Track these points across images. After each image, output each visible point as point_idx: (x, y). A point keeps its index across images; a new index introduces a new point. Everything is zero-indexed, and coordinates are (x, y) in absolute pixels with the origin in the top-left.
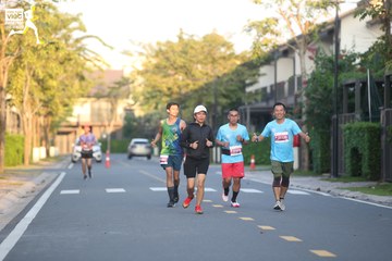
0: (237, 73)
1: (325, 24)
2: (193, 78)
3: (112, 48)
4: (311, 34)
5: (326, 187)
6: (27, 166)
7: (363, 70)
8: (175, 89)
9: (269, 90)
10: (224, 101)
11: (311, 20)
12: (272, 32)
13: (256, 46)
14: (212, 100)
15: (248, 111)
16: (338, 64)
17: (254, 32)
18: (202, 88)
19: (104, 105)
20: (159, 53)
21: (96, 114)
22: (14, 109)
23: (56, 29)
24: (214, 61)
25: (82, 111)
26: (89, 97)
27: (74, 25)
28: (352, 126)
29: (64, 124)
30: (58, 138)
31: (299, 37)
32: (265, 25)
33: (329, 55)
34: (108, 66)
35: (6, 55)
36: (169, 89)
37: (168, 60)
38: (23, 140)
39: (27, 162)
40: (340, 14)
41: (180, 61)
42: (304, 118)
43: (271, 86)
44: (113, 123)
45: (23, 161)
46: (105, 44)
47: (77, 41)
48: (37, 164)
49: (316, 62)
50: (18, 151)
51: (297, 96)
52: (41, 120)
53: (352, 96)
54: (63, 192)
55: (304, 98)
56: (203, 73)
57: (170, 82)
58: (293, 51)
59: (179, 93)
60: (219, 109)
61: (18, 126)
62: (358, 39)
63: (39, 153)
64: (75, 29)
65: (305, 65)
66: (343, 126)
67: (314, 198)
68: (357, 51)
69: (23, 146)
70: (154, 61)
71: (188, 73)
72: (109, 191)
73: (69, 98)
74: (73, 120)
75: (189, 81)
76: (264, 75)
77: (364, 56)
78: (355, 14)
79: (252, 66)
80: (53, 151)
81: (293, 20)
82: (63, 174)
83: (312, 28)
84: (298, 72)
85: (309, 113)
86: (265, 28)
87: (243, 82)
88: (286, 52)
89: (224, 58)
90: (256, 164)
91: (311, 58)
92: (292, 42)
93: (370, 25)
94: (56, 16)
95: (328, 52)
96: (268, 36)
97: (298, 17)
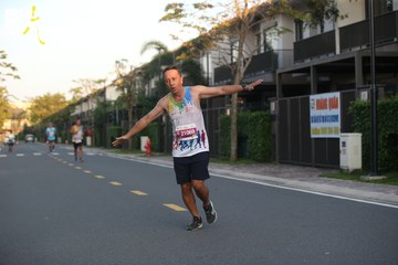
0: (68, 108)
1: (100, 90)
2: (50, 111)
4: (95, 93)
5: (101, 152)
7: (115, 107)
8: (43, 115)
9: (79, 115)
10: (62, 119)
12: (80, 92)
13: (74, 98)
14: (57, 119)
16: (105, 104)
17: (73, 93)
18: (53, 115)
19: (16, 122)
20: (37, 101)
21: (13, 125)
24: (58, 104)
25: (7, 124)
26: (10, 118)
27: (4, 91)
28: (110, 128)
31: (91, 95)
36: (41, 115)
37: (41, 103)
40: (106, 86)
41: (45, 104)
42: (93, 126)
44: (19, 129)
47: (5, 97)
49: (97, 104)
51: (90, 117)
53: (111, 117)
55: (93, 118)
56: (54, 109)
57: (41, 112)
58: (88, 100)
59: (45, 117)
60: (60, 122)
62: (113, 95)
64: (4, 93)
65: (93, 105)
66: (108, 128)
67: (97, 156)
68: (112, 99)
70: (35, 104)
71: (48, 109)
73: (2, 120)
74: (4, 128)
75: (48, 112)
77: (115, 101)
78: (111, 85)
79: (73, 106)
81: (88, 88)
83: (95, 91)
84: (90, 108)
85: (95, 123)
86: (77, 91)
87: (69, 112)
88: (86, 100)
89: (62, 103)
91: (95, 102)
95: (102, 100)
96: (78, 94)
97: (90, 86)
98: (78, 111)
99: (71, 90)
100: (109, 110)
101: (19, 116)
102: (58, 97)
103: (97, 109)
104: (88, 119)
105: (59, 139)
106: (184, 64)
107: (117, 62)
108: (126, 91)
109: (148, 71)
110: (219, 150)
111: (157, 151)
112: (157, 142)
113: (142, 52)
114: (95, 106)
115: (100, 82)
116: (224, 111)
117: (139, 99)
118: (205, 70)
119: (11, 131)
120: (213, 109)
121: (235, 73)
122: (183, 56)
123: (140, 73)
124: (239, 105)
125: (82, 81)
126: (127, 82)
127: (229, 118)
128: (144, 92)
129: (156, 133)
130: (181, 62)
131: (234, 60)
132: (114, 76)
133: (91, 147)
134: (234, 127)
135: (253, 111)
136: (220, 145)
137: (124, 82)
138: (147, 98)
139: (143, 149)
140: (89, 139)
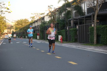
1: (42, 17)
2: (23, 26)
4: (40, 19)
7: (48, 24)
11: (40, 16)
13: (32, 20)
14: (26, 29)
16: (44, 23)
17: (32, 18)
19: (9, 30)
20: (17, 22)
21: (8, 31)
23: (1, 19)
24: (26, 23)
26: (7, 29)
27: (4, 18)
30: (2, 35)
40: (44, 16)
41: (20, 23)
46: (9, 21)
47: (5, 20)
53: (46, 28)
54: (3, 43)
55: (39, 28)
57: (19, 26)
62: (47, 19)
65: (39, 23)
67: (41, 43)
68: (47, 21)
70: (16, 23)
71: (22, 25)
73: (4, 29)
74: (4, 33)
77: (48, 22)
78: (46, 15)
79: (31, 24)
80: (1, 37)
81: (37, 16)
82: (3, 41)
84: (38, 24)
85: (40, 30)
86: (33, 18)
88: (37, 21)
89: (27, 22)
92: (37, 20)
93: (49, 17)
94: (1, 17)
95: (43, 21)
96: (34, 19)
97: (38, 16)
98: (34, 26)
99: (31, 18)
100: (46, 25)
101: (11, 27)
102: (26, 20)
103: (41, 25)
104: (38, 29)
105: (26, 37)
106: (75, 7)
107: (49, 6)
108: (52, 18)
109: (61, 10)
110: (89, 40)
111: (65, 41)
112: (65, 37)
113: (58, 2)
114: (40, 23)
115: (42, 14)
116: (91, 25)
117: (58, 21)
118: (84, 9)
119: (7, 34)
120: (87, 24)
121: (95, 10)
122: (75, 3)
123: (58, 11)
124: (97, 23)
125: (35, 14)
126: (52, 14)
127: (93, 28)
128: (59, 18)
129: (64, 34)
130: (74, 6)
131: (95, 5)
132: (48, 12)
133: (39, 39)
134: (95, 31)
135: (103, 25)
136: (90, 38)
137: (51, 14)
138: (61, 20)
139: (59, 40)
140: (38, 37)
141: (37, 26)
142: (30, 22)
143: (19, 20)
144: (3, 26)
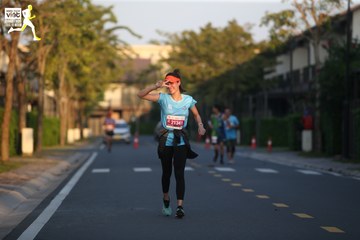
1: (337, 17)
2: (215, 66)
3: (140, 37)
4: (325, 26)
5: (336, 168)
6: (62, 147)
8: (199, 76)
9: (285, 77)
10: (243, 87)
11: (324, 12)
12: (289, 24)
13: (273, 37)
14: (232, 86)
15: (266, 97)
16: (350, 53)
17: (272, 23)
18: (223, 76)
19: (133, 90)
21: (126, 98)
22: (51, 93)
23: (90, 21)
24: (235, 51)
25: (113, 96)
26: (119, 82)
27: (106, 16)
29: (96, 108)
30: (91, 121)
31: (314, 28)
32: (281, 17)
33: (342, 45)
34: (138, 55)
35: (44, 44)
36: (194, 76)
37: (194, 48)
38: (59, 123)
39: (62, 142)
40: (352, 6)
41: (203, 50)
42: (318, 104)
43: (288, 74)
44: (141, 107)
45: (59, 142)
46: (133, 34)
47: (109, 31)
48: (72, 145)
49: (330, 51)
50: (54, 133)
51: (311, 83)
52: (76, 104)
54: (95, 171)
55: (318, 86)
56: (224, 61)
57: (193, 70)
58: (308, 42)
59: (202, 80)
60: (239, 95)
61: (55, 109)
63: (73, 135)
64: (107, 20)
65: (319, 55)
66: (354, 111)
69: (59, 127)
70: (178, 50)
71: (210, 60)
72: (137, 170)
73: (101, 84)
74: (104, 104)
75: (211, 69)
76: (281, 63)
79: (270, 54)
80: (87, 132)
81: (308, 13)
82: (95, 155)
83: (326, 20)
84: (313, 62)
85: (322, 99)
86: (281, 19)
87: (261, 70)
89: (244, 48)
90: (273, 145)
91: (324, 47)
92: (308, 34)
94: (90, 8)
95: (341, 42)
96: (285, 27)
97: (313, 9)
98: (282, 69)
101: (142, 76)
102: (234, 35)
103: (327, 62)
104: (305, 87)
114: (323, 55)
119: (120, 112)
133: (312, 154)
140: (307, 137)
141: (306, 70)
142: (261, 45)
143: (192, 34)
144: (96, 64)
